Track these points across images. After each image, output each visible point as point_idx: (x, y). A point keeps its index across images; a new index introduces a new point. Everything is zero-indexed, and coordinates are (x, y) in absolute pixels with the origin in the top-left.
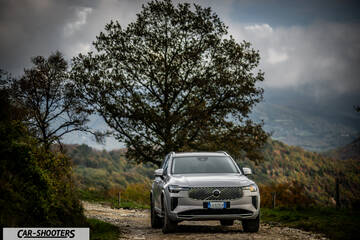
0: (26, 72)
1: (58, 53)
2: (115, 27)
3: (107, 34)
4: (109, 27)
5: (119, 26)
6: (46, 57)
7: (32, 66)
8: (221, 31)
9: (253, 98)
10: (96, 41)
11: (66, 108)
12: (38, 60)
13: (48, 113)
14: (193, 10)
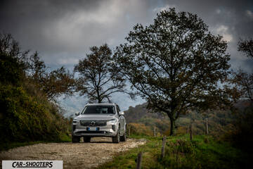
0: (88, 56)
1: (106, 45)
2: (139, 28)
3: (134, 31)
4: (136, 28)
5: (142, 27)
6: (99, 47)
7: (90, 52)
8: (204, 29)
10: (128, 36)
11: (112, 78)
12: (94, 49)
13: (100, 81)
14: (187, 16)
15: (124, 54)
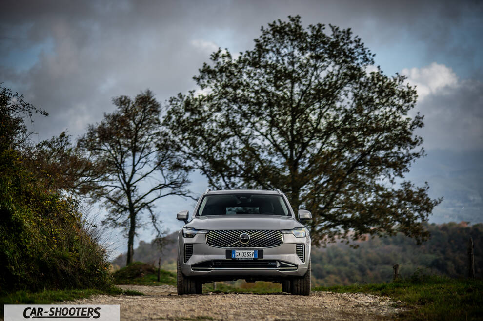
0: (108, 117)
1: (149, 92)
2: (223, 56)
3: (212, 65)
4: (216, 56)
5: (229, 56)
6: (133, 98)
7: (114, 110)
8: (366, 60)
9: (411, 152)
10: (198, 74)
11: (159, 165)
12: (122, 102)
13: (134, 171)
14: (328, 32)
15: (188, 114)
